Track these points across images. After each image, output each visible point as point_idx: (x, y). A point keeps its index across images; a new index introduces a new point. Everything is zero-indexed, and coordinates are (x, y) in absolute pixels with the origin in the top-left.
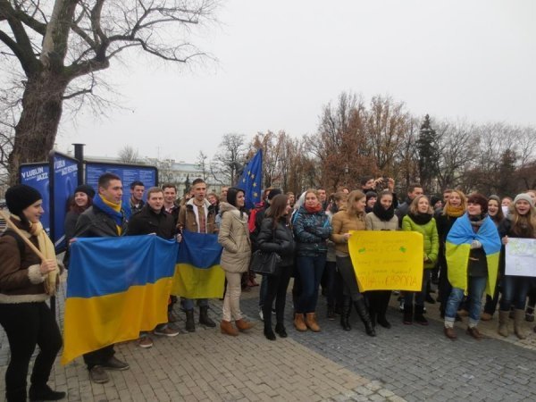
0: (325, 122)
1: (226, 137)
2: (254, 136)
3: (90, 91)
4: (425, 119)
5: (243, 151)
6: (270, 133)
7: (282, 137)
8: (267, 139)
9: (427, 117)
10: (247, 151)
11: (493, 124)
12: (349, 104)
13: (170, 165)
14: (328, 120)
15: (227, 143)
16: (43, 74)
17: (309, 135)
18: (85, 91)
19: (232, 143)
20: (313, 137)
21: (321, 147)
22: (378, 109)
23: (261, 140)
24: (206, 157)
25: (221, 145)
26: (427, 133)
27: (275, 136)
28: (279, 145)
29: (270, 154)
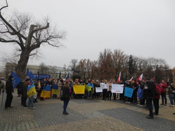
0: (100, 57)
1: (72, 60)
2: (80, 60)
3: (36, 54)
4: (130, 56)
5: (77, 64)
6: (85, 59)
7: (88, 61)
8: (84, 61)
9: (131, 55)
10: (78, 65)
11: (151, 58)
12: (107, 52)
13: (55, 68)
14: (101, 56)
15: (73, 62)
16: (26, 50)
17: (96, 61)
18: (35, 54)
19: (74, 62)
20: (97, 61)
21: (99, 64)
22: (116, 53)
23: (82, 61)
24: (66, 66)
25: (71, 62)
26: (131, 60)
27: (86, 60)
28: (88, 63)
29: (85, 65)
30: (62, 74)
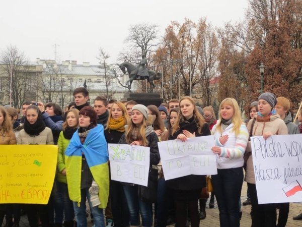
1: (134, 29)
5: (156, 45)
6: (189, 22)
7: (203, 27)
8: (183, 30)
15: (136, 38)
17: (233, 24)
19: (141, 37)
20: (240, 26)
21: (249, 38)
24: (107, 57)
25: (128, 40)
27: (195, 26)
28: (199, 36)
29: (189, 49)
30: (94, 92)
